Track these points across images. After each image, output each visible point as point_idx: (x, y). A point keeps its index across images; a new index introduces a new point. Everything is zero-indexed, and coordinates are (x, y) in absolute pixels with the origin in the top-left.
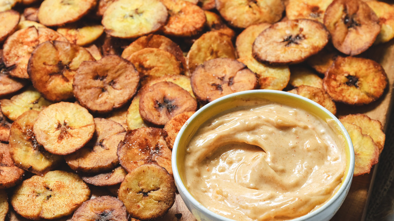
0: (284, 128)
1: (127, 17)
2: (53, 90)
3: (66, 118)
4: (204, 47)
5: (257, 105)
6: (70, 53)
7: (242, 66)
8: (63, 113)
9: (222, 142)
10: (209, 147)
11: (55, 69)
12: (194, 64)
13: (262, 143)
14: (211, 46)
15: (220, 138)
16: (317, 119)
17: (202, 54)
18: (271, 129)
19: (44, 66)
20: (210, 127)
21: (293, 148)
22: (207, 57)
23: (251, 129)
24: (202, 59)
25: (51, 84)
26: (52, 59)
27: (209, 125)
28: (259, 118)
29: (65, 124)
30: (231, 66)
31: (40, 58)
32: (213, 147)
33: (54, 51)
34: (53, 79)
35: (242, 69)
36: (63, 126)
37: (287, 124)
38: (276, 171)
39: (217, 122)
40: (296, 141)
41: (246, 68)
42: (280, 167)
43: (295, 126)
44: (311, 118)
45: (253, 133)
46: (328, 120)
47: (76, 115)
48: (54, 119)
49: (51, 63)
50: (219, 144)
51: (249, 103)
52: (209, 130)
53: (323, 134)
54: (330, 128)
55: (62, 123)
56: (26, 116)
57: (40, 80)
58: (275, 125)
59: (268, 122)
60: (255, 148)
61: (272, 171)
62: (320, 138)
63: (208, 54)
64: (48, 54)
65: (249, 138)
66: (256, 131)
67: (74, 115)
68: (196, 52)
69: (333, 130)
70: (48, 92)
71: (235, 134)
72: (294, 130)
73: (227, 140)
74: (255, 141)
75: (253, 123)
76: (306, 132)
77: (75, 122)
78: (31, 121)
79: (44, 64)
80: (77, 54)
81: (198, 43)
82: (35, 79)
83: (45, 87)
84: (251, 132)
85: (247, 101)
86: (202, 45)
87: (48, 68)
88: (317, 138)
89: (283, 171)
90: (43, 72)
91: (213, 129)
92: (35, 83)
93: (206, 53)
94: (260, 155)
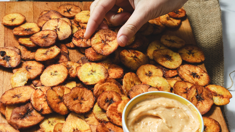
0: (169, 108)
1: (90, 75)
2: (62, 110)
3: (77, 126)
4: (128, 81)
5: (155, 98)
6: (62, 91)
7: (149, 86)
8: (75, 123)
9: (142, 115)
10: (137, 117)
11: (59, 100)
12: (128, 90)
13: (160, 115)
14: (130, 80)
15: (141, 113)
16: (182, 104)
17: (128, 85)
18: (163, 109)
19: (53, 100)
20: (136, 108)
21: (174, 117)
22: (131, 85)
23: (155, 109)
24: (129, 87)
25: (60, 108)
26: (55, 96)
27: (135, 107)
28: (158, 104)
29: (77, 129)
30: (144, 87)
31: (50, 97)
32: (138, 117)
33: (54, 92)
34: (60, 105)
35: (149, 88)
36: (76, 130)
37: (170, 106)
38: (169, 127)
39: (138, 106)
40: (175, 114)
41: (151, 86)
42: (170, 126)
43: (174, 107)
44: (180, 104)
45: (155, 111)
46: (189, 105)
47: (81, 125)
48: (71, 127)
49: (56, 98)
50: (140, 115)
51: (151, 97)
52: (135, 109)
53: (186, 111)
54: (190, 108)
55: (75, 129)
56: (57, 126)
57: (55, 107)
58: (165, 107)
59: (162, 106)
60: (157, 117)
61: (167, 127)
62: (185, 113)
63: (131, 84)
64: (52, 95)
65: (154, 113)
66: (157, 110)
67: (80, 124)
68: (126, 85)
69: (191, 109)
70: (61, 111)
71: (147, 111)
72: (173, 109)
73: (144, 114)
74: (157, 114)
75: (155, 106)
76: (179, 110)
77: (81, 128)
78: (60, 128)
79: (53, 99)
80: (64, 90)
81: (125, 80)
82: (53, 107)
83: (59, 110)
84: (155, 110)
85: (151, 96)
86: (127, 81)
87: (56, 101)
88: (184, 113)
89: (171, 127)
90: (55, 103)
91: (137, 109)
92: (54, 109)
93: (130, 84)
94: (160, 120)
